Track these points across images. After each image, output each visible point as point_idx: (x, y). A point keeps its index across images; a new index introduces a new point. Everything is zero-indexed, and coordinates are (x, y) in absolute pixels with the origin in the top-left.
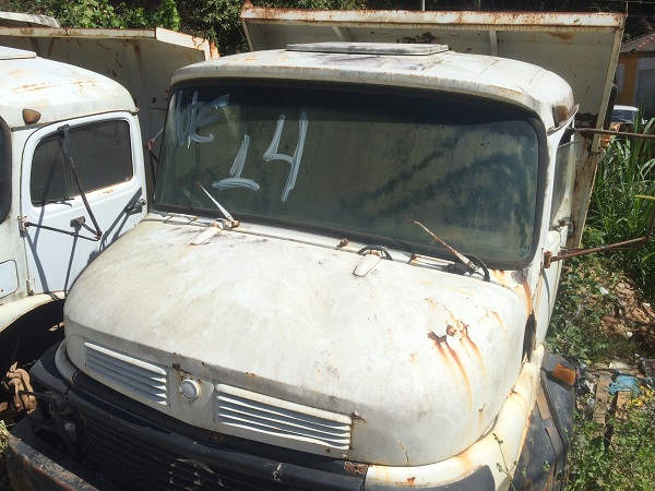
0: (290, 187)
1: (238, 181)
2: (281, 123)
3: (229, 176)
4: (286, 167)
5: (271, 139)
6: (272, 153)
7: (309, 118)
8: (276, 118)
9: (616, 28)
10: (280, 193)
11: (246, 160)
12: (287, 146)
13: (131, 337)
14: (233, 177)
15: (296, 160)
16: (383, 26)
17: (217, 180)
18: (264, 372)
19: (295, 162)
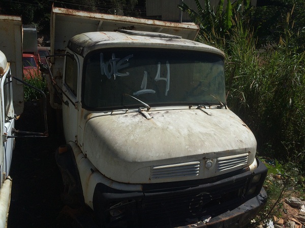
0: (167, 90)
1: (145, 91)
2: (159, 66)
3: (141, 89)
4: (165, 82)
5: (157, 72)
6: (158, 77)
7: (170, 63)
8: (157, 64)
9: (198, 30)
10: (164, 93)
11: (147, 82)
12: (164, 74)
13: (182, 155)
14: (143, 89)
15: (168, 79)
16: (125, 23)
17: (135, 91)
18: (230, 148)
19: (168, 80)
